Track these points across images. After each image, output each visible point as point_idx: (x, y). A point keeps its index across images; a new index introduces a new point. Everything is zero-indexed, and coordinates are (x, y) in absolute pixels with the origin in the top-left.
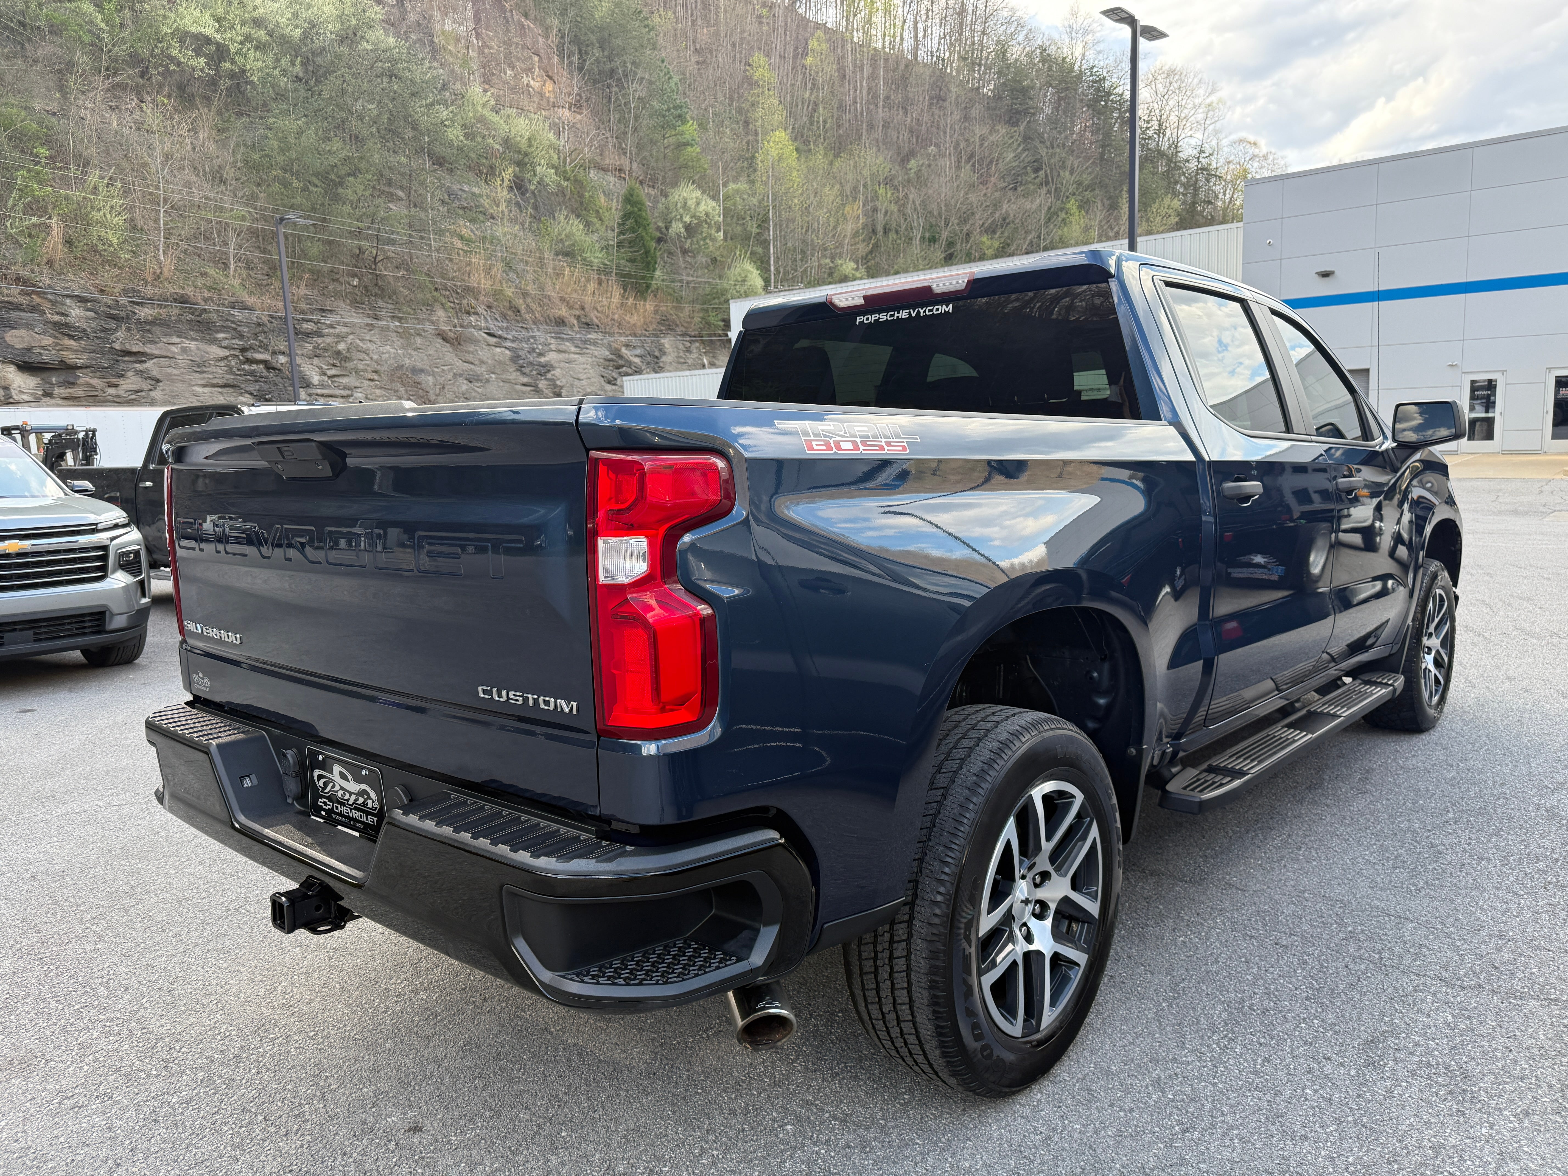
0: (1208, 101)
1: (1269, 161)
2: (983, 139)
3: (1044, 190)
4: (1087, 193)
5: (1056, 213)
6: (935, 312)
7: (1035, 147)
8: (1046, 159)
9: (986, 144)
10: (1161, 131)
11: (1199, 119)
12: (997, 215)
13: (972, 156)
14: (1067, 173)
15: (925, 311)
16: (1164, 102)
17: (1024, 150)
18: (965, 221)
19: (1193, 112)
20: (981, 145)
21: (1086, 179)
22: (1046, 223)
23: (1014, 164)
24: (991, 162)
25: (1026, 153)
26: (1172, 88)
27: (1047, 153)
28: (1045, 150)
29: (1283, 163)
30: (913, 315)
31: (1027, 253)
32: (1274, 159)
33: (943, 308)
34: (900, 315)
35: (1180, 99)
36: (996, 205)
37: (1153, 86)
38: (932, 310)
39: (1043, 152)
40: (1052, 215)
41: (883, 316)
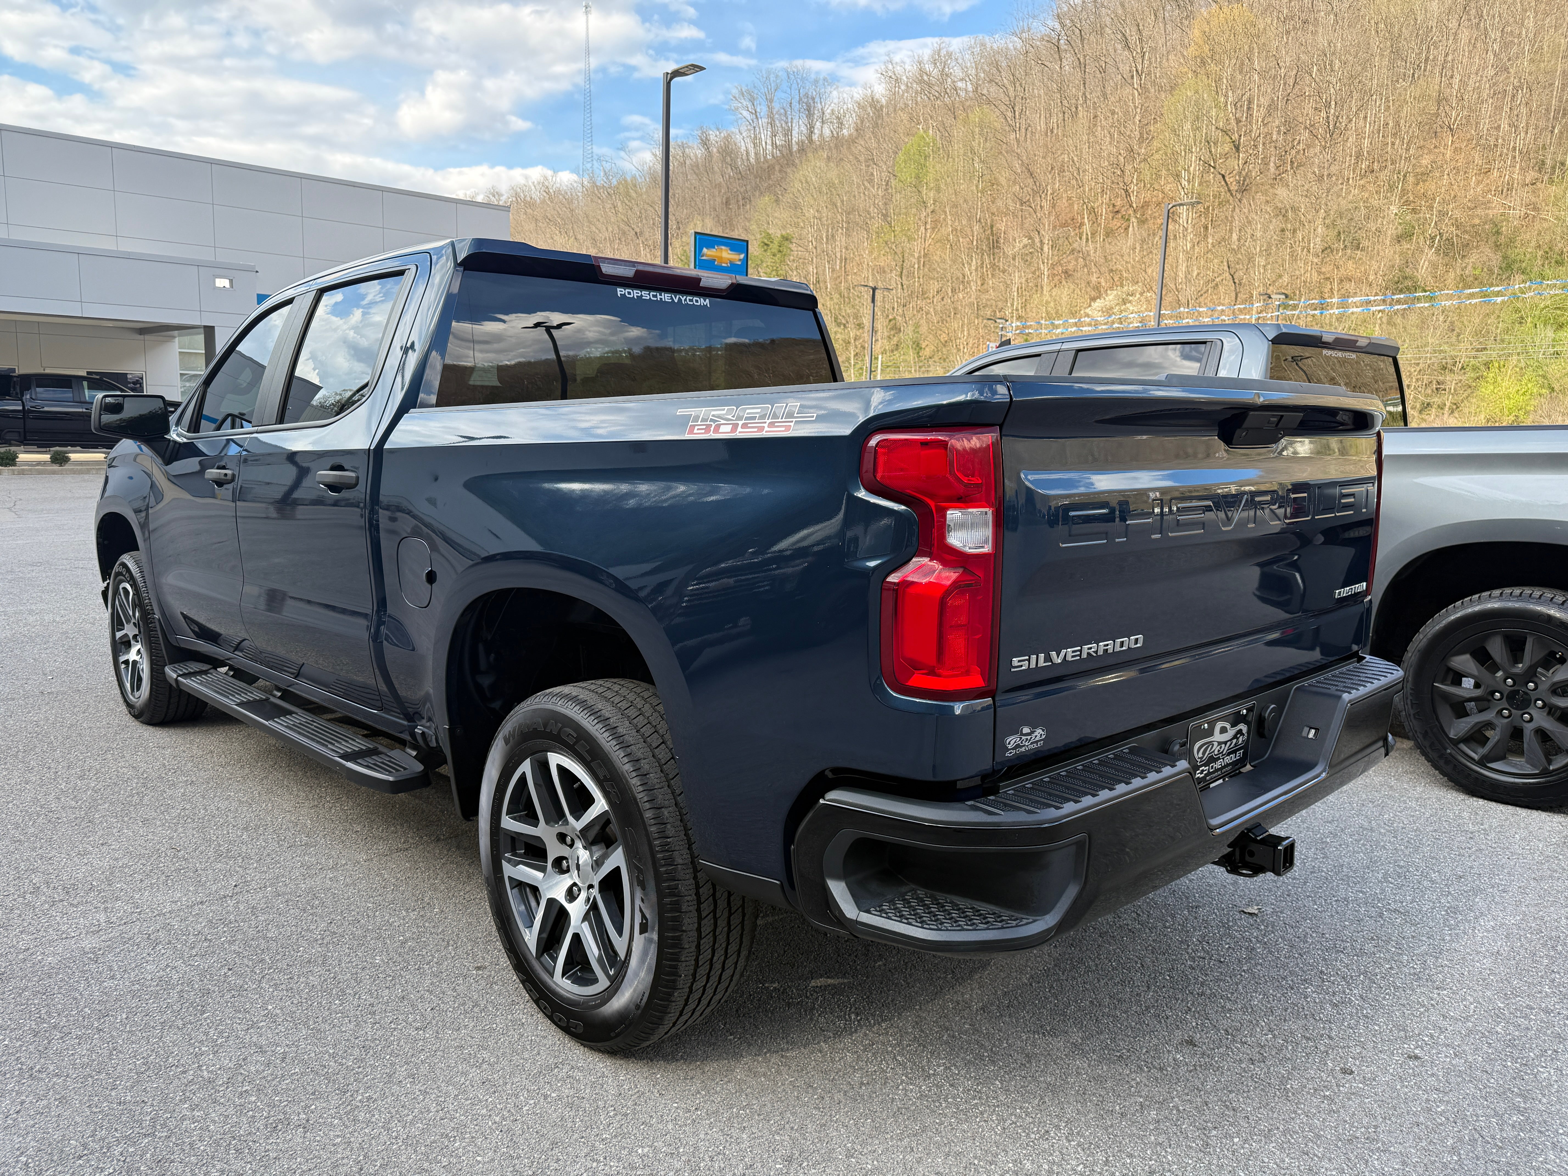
6: (695, 303)
33: (702, 301)
34: (663, 297)
38: (692, 300)
41: (646, 295)
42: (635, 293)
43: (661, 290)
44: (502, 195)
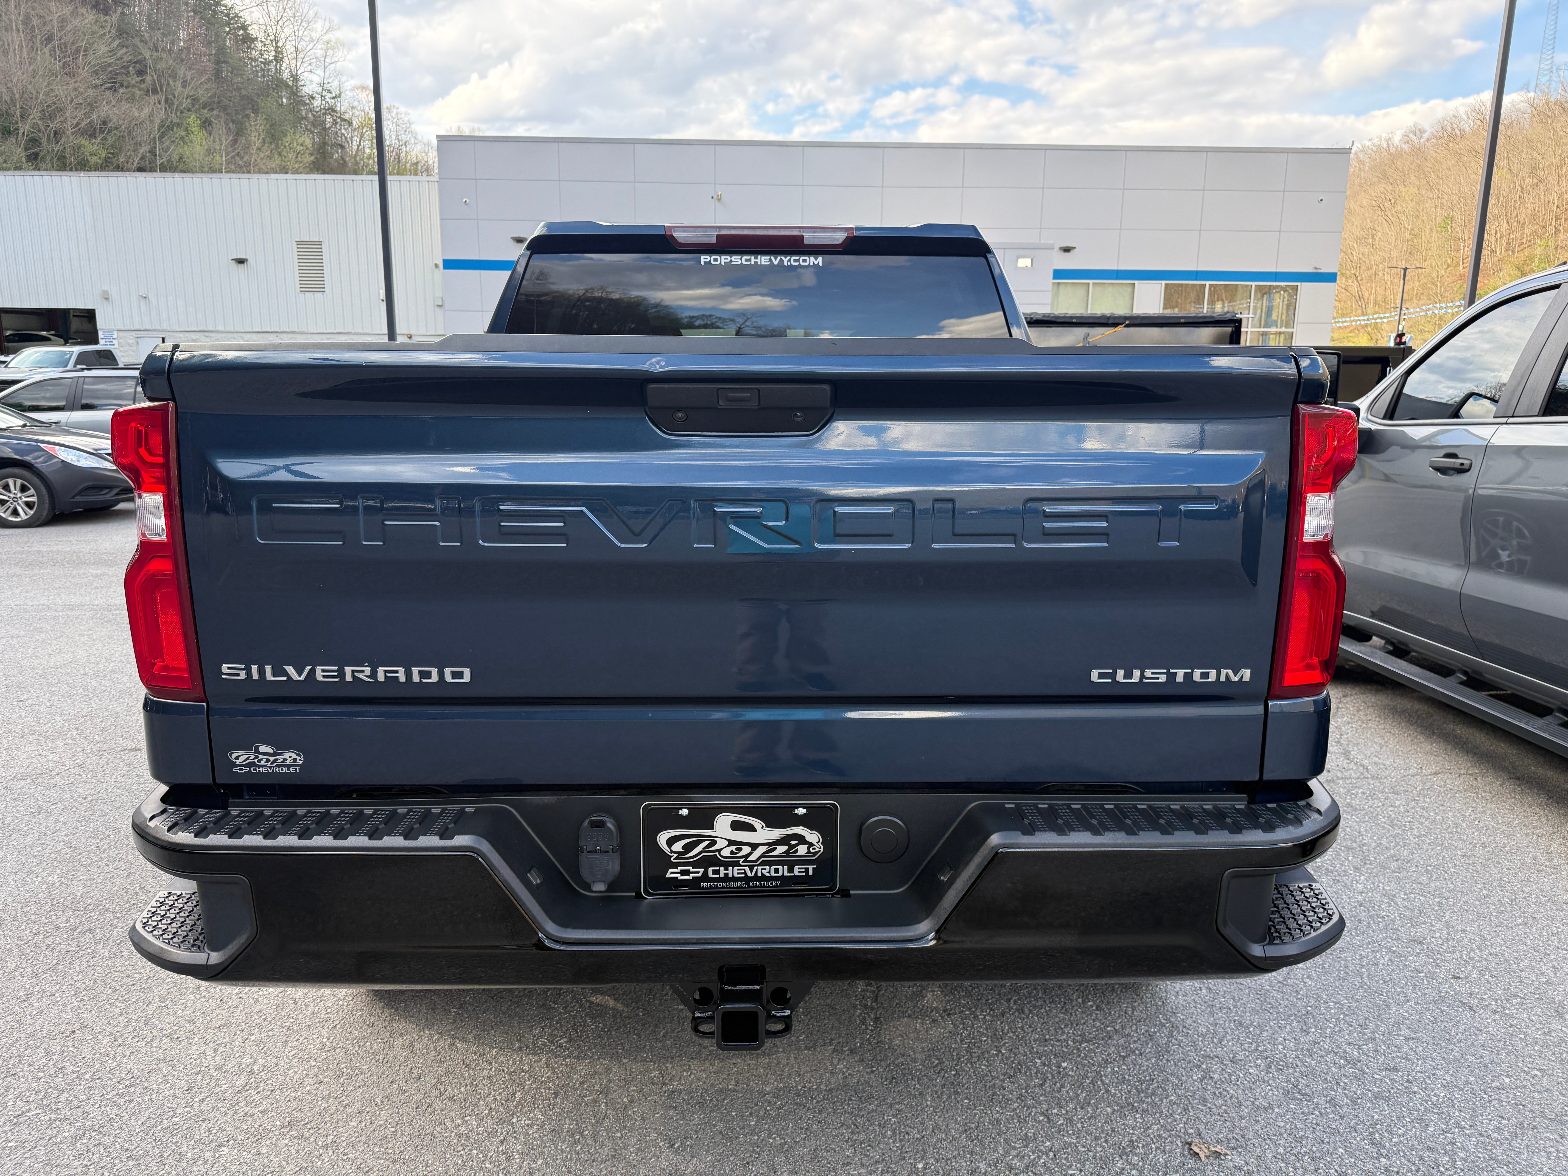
0: (326, 38)
1: (394, 114)
2: (63, 21)
3: (153, 98)
4: (206, 111)
5: (170, 128)
6: (802, 263)
7: (135, 45)
8: (150, 62)
9: (69, 28)
10: (278, 59)
11: (318, 55)
12: (95, 117)
13: (49, 39)
14: (179, 84)
15: (789, 260)
16: (279, 28)
17: (121, 46)
18: (51, 117)
19: (311, 46)
20: (62, 28)
21: (203, 96)
22: (161, 138)
23: (108, 60)
24: (78, 51)
25: (124, 50)
26: (285, 14)
27: (152, 56)
28: (149, 53)
29: (406, 119)
30: (776, 263)
31: (141, 169)
32: (397, 114)
33: (811, 260)
34: (758, 260)
35: (296, 29)
36: (92, 106)
37: (265, 7)
38: (798, 261)
39: (147, 54)
40: (166, 129)
41: (736, 260)
42: (724, 259)
43: (756, 253)
44: (1425, 132)
